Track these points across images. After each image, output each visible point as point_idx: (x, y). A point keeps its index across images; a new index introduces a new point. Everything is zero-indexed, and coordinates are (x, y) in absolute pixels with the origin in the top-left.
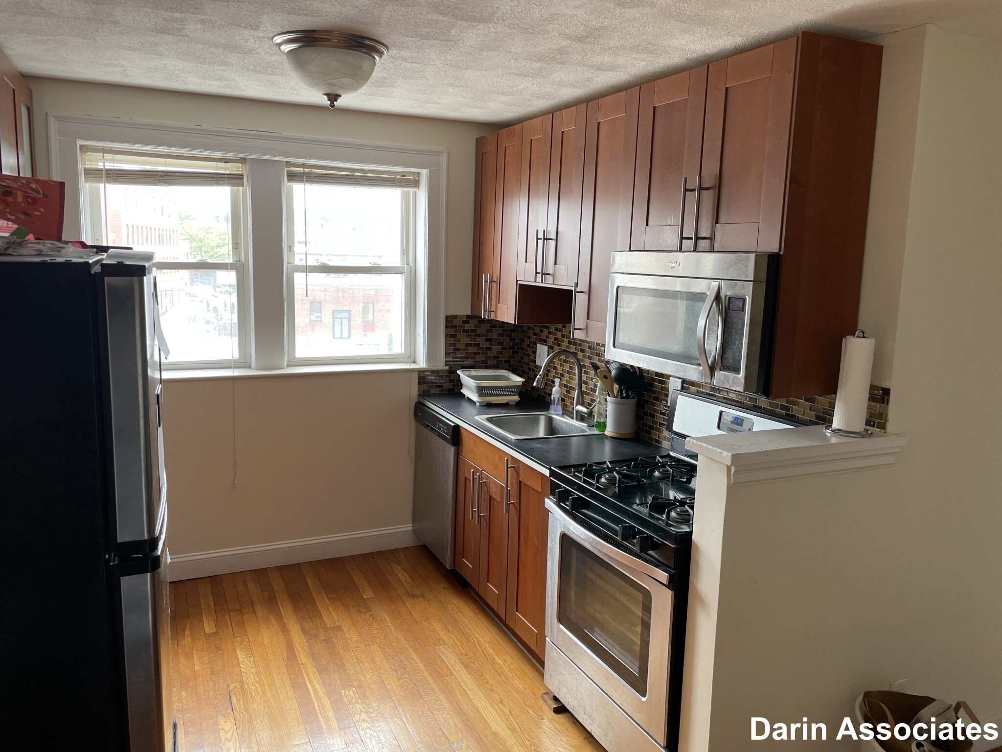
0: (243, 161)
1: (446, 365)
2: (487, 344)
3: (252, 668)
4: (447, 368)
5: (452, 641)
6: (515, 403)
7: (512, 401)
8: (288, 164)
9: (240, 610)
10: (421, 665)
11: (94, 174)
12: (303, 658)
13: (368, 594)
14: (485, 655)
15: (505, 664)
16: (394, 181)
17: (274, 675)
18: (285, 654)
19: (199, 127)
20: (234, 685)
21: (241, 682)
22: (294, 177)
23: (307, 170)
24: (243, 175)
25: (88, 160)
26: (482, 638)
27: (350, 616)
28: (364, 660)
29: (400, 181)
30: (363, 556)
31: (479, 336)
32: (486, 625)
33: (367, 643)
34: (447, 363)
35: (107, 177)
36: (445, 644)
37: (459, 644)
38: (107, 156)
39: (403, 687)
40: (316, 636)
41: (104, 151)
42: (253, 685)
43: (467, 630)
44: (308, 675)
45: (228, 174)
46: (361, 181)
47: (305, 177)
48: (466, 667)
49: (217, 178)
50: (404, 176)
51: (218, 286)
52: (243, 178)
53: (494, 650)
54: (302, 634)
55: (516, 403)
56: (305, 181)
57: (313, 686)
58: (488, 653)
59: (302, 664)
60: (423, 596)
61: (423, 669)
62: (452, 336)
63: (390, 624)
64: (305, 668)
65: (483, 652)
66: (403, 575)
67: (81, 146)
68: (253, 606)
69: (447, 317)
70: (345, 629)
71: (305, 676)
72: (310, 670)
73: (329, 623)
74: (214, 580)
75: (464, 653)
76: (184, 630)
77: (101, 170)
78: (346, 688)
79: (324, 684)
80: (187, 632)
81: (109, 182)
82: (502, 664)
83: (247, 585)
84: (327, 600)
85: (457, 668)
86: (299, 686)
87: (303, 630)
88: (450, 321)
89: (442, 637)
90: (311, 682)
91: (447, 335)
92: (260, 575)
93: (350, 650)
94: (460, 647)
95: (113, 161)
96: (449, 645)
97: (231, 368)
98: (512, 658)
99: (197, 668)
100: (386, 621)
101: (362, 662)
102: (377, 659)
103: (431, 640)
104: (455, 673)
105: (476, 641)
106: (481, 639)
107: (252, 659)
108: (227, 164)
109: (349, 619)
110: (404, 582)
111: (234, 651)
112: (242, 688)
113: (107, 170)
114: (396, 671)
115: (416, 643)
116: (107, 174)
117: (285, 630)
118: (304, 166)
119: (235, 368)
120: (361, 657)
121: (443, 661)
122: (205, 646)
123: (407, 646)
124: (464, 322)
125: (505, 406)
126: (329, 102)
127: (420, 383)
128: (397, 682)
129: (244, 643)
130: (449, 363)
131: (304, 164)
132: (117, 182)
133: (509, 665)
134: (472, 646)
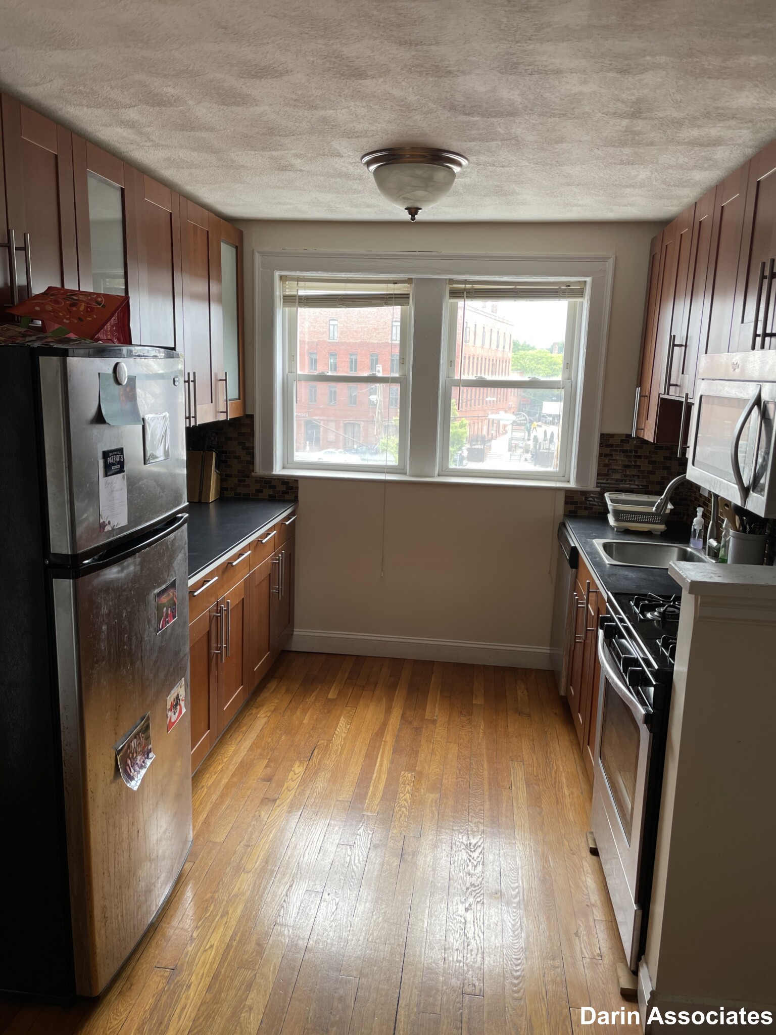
0: (409, 281)
1: (597, 487)
2: (650, 468)
3: (345, 733)
4: (598, 489)
5: (531, 761)
6: (659, 533)
7: (656, 530)
8: (451, 281)
9: (364, 687)
10: (486, 773)
11: (290, 300)
12: (389, 738)
13: (479, 701)
14: (555, 783)
15: (571, 796)
16: (557, 292)
17: (358, 743)
18: (377, 729)
19: (370, 253)
20: (323, 742)
21: (330, 741)
22: (456, 294)
23: (468, 286)
24: (409, 294)
25: (288, 288)
26: (563, 767)
27: (450, 715)
28: (437, 753)
29: (564, 292)
30: (496, 669)
31: (640, 457)
32: (576, 756)
33: (449, 740)
34: (599, 485)
35: (299, 302)
36: (522, 761)
37: (535, 765)
38: (301, 284)
39: (457, 785)
40: (410, 723)
41: (298, 279)
42: (337, 746)
43: (553, 756)
44: (383, 751)
45: (396, 294)
46: (521, 293)
47: (465, 293)
48: (528, 785)
49: (386, 298)
50: (569, 286)
51: (543, 416)
52: (409, 298)
53: (567, 779)
54: (399, 718)
55: (661, 532)
56: (465, 297)
57: (382, 761)
58: (559, 782)
59: (384, 741)
60: (529, 716)
61: (486, 776)
62: (606, 455)
63: (481, 731)
64: (385, 745)
65: (555, 779)
66: (523, 692)
67: (281, 277)
68: (376, 685)
69: (602, 435)
70: (438, 724)
71: (381, 751)
72: (387, 748)
73: (428, 715)
74: (359, 660)
75: (535, 774)
76: (313, 692)
77: (295, 296)
78: (407, 771)
79: (392, 762)
80: (314, 694)
81: (300, 306)
82: (568, 794)
83: (381, 669)
84: (438, 697)
85: (518, 784)
86: (370, 758)
87: (403, 715)
88: (605, 440)
89: (523, 755)
90: (382, 757)
91: (600, 455)
92: (396, 664)
93: (431, 742)
94: (535, 768)
95: (305, 288)
96: (525, 763)
97: (384, 473)
98: (582, 793)
99: (305, 721)
100: (480, 727)
101: (435, 754)
102: (450, 756)
103: (511, 754)
104: (513, 788)
105: (555, 768)
106: (561, 768)
107: (349, 726)
108: (396, 285)
109: (448, 716)
110: (519, 699)
111: (340, 716)
112: (327, 746)
113: (299, 296)
114: (460, 770)
115: (495, 753)
116: (299, 299)
117: (389, 711)
118: (466, 282)
119: (387, 473)
120: (437, 750)
121: (509, 776)
122: (321, 708)
123: (485, 753)
124: (622, 441)
125: (648, 534)
126: (410, 216)
127: (566, 503)
128: (455, 780)
129: (351, 713)
130: (602, 485)
131: (466, 280)
132: (307, 305)
133: (573, 798)
134: (548, 770)
